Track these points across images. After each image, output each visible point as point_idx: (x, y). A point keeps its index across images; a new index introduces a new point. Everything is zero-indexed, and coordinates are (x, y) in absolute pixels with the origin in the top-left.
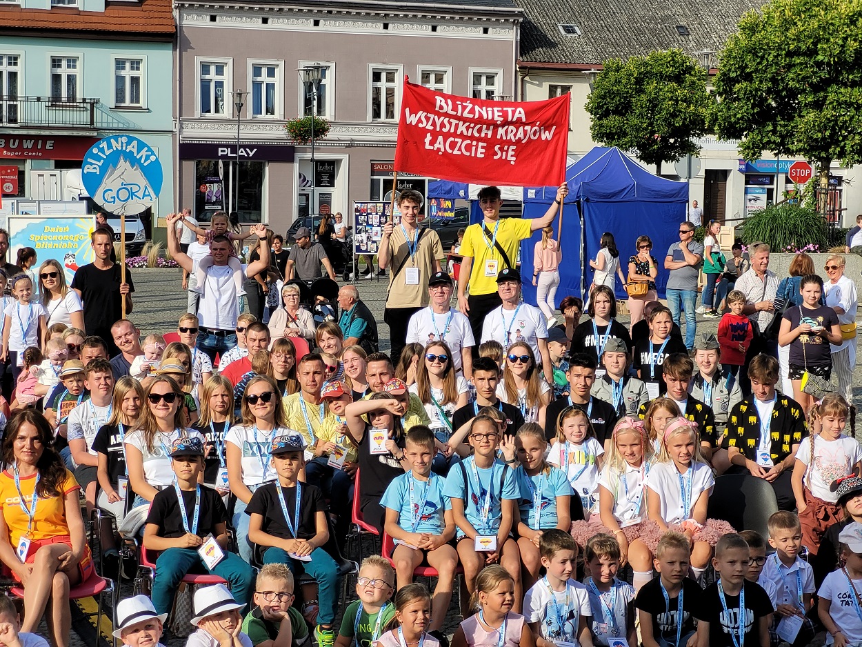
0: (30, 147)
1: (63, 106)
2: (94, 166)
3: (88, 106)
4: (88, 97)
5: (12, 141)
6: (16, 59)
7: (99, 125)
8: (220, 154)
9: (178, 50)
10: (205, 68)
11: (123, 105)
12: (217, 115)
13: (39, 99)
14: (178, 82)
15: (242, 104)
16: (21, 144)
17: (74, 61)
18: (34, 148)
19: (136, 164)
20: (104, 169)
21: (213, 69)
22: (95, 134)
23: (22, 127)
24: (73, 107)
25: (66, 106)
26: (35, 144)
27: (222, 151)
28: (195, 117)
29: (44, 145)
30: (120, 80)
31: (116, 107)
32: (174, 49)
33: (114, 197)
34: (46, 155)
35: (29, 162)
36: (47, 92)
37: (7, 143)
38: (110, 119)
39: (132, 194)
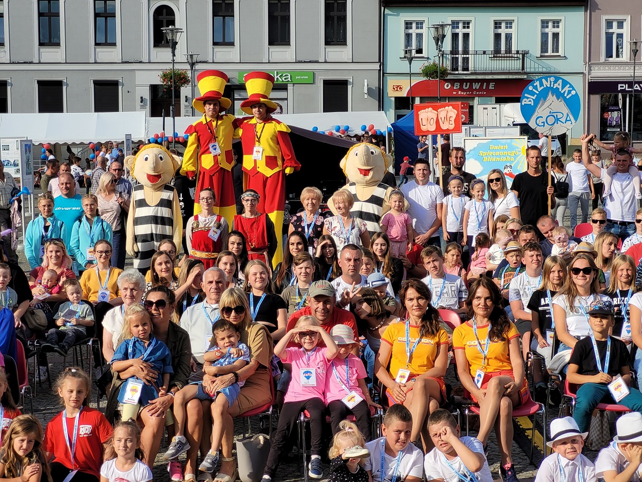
0: (477, 88)
1: (502, 57)
2: (529, 99)
3: (521, 56)
4: (520, 49)
5: (465, 83)
6: (468, 23)
7: (528, 70)
8: (619, 89)
9: (588, 11)
10: (609, 24)
11: (546, 54)
12: (618, 60)
13: (484, 53)
14: (588, 36)
15: (637, 50)
16: (471, 86)
17: (511, 23)
18: (481, 89)
19: (561, 98)
20: (536, 102)
21: (615, 24)
22: (525, 77)
23: (472, 74)
24: (509, 57)
25: (504, 57)
26: (482, 86)
27: (621, 87)
28: (601, 62)
29: (488, 86)
30: (544, 36)
31: (541, 56)
32: (586, 11)
33: (544, 122)
34: (489, 94)
35: (477, 99)
36: (491, 47)
37: (461, 86)
38: (537, 65)
39: (557, 120)
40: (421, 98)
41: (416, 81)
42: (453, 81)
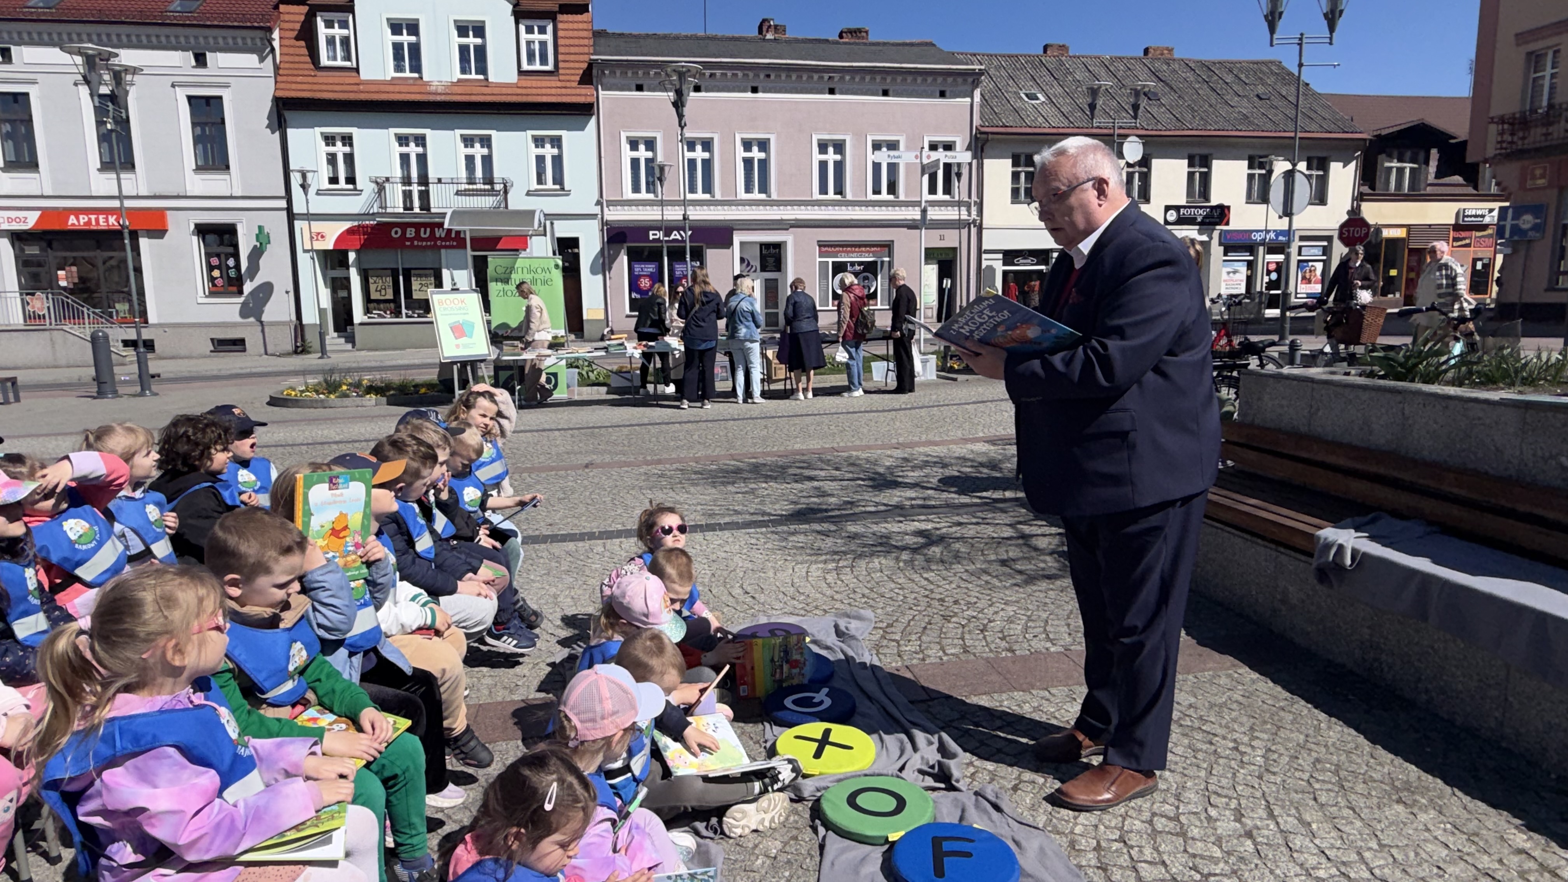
0: (442, 236)
1: (475, 190)
3: (502, 189)
4: (504, 178)
5: (423, 229)
6: (424, 140)
8: (651, 237)
9: (601, 124)
11: (543, 187)
12: (648, 196)
14: (603, 160)
16: (431, 232)
17: (489, 142)
18: (448, 237)
23: (434, 215)
24: (486, 190)
25: (480, 190)
26: (449, 233)
27: (653, 234)
28: (625, 199)
29: (458, 233)
30: (540, 160)
31: (536, 190)
32: (598, 123)
34: (460, 244)
35: (443, 252)
36: (461, 174)
37: (418, 232)
40: (358, 252)
41: (347, 225)
42: (404, 226)
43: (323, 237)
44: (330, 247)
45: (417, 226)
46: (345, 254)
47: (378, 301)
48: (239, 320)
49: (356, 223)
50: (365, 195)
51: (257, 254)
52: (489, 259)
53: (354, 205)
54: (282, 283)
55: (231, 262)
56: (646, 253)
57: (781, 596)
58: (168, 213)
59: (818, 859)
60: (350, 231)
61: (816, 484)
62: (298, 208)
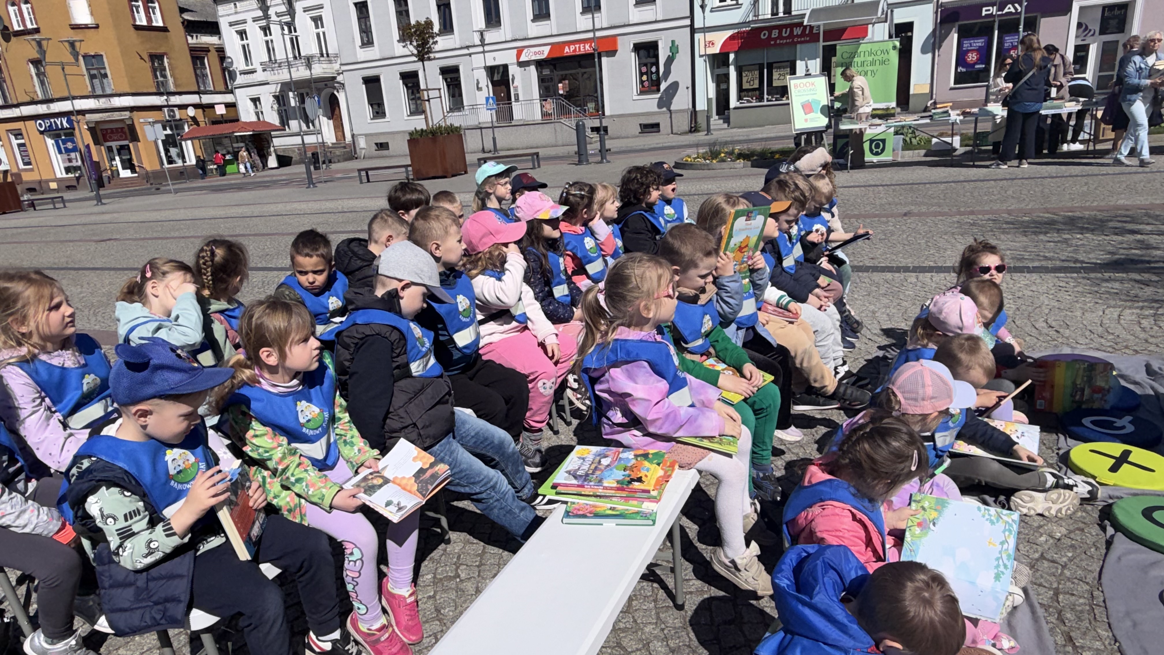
0: (799, 33)
8: (984, 13)
16: (792, 31)
27: (986, 11)
29: (812, 29)
34: (813, 39)
35: (798, 46)
37: (780, 33)
40: (736, 53)
41: (729, 33)
42: (770, 29)
43: (713, 44)
44: (718, 51)
45: (780, 28)
46: (727, 55)
47: (748, 90)
48: (657, 110)
49: (736, 31)
50: (744, 7)
51: (670, 60)
52: (838, 47)
53: (735, 17)
54: (685, 82)
55: (654, 69)
56: (977, 29)
57: (1088, 333)
58: (619, 38)
59: (1104, 551)
60: (732, 38)
61: (1139, 237)
62: (698, 24)
